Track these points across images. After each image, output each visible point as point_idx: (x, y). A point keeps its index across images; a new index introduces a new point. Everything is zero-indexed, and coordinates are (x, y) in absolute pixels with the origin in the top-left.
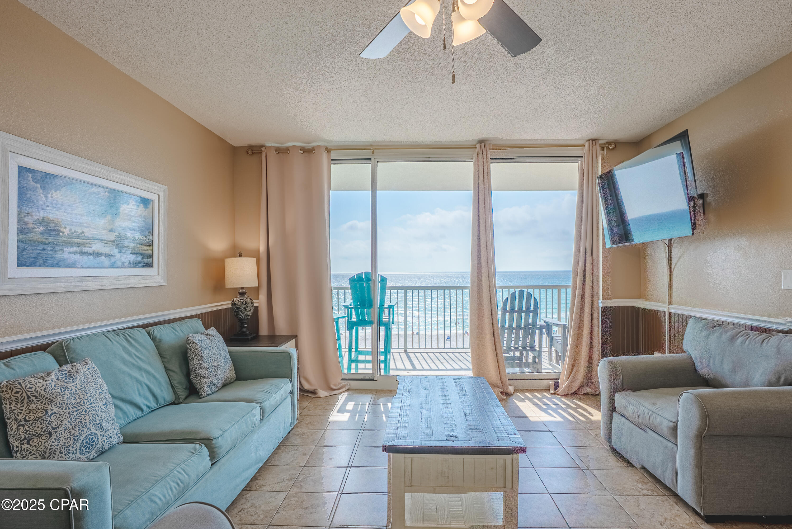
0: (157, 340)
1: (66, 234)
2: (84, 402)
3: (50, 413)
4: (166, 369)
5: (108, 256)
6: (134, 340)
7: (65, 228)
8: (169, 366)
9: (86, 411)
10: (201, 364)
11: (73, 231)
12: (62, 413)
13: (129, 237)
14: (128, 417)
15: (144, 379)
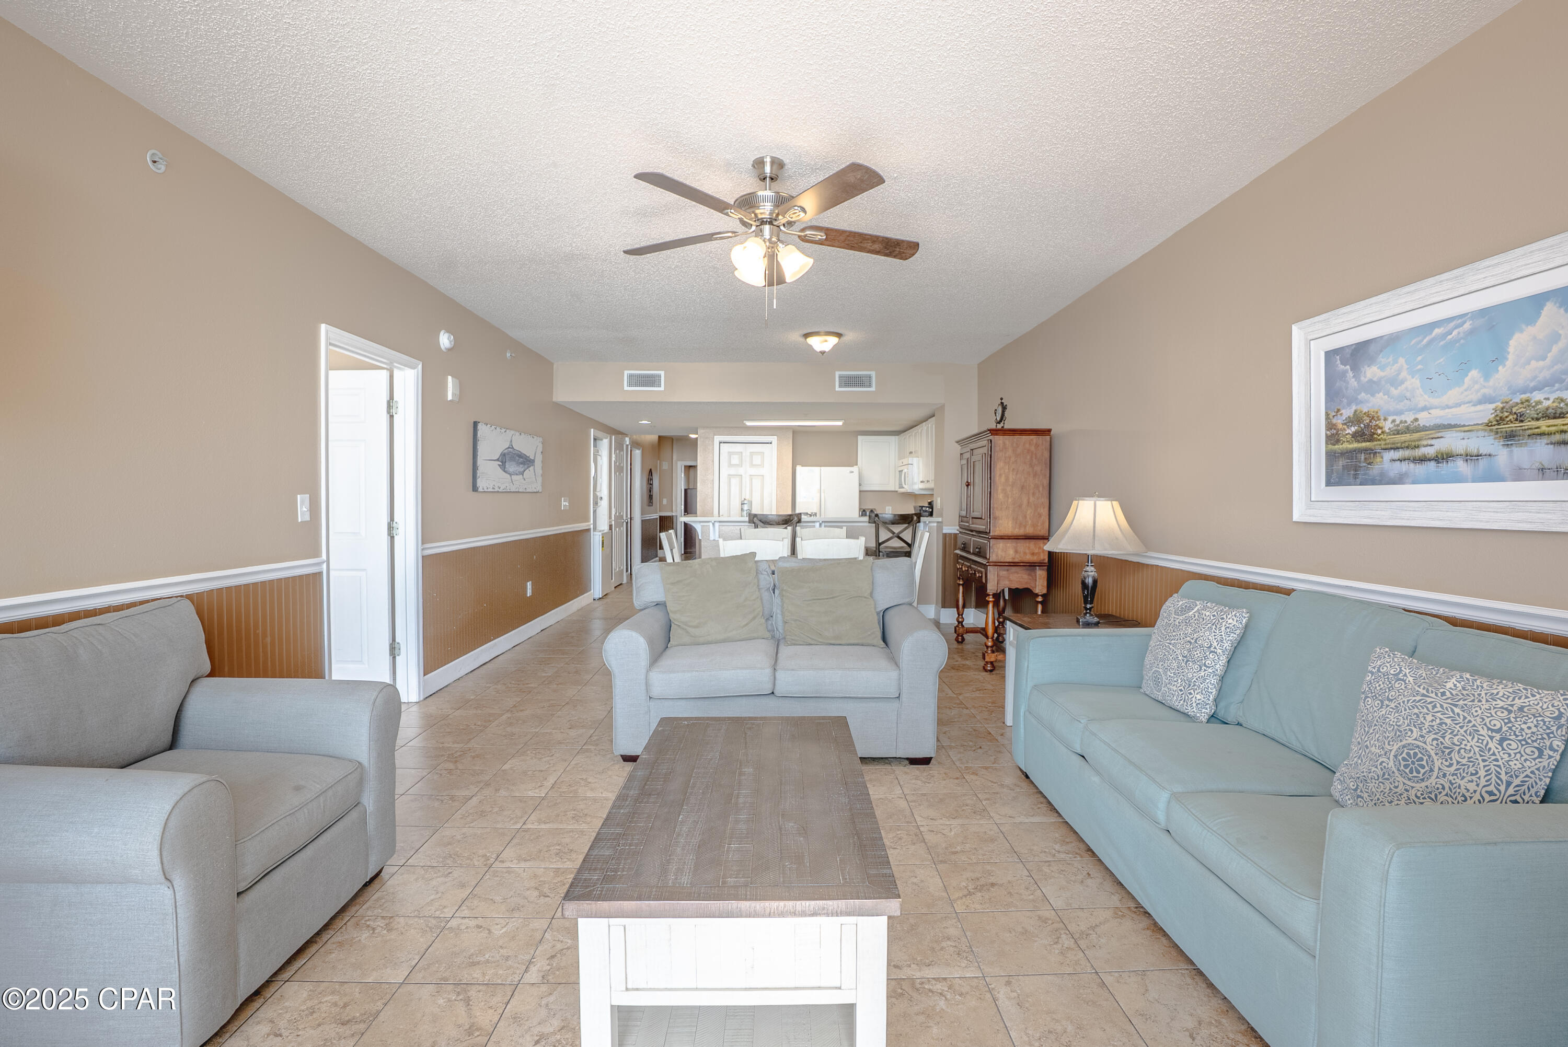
1: (1386, 429)
5: (1473, 457)
7: (1385, 419)
11: (1398, 422)
13: (1539, 403)
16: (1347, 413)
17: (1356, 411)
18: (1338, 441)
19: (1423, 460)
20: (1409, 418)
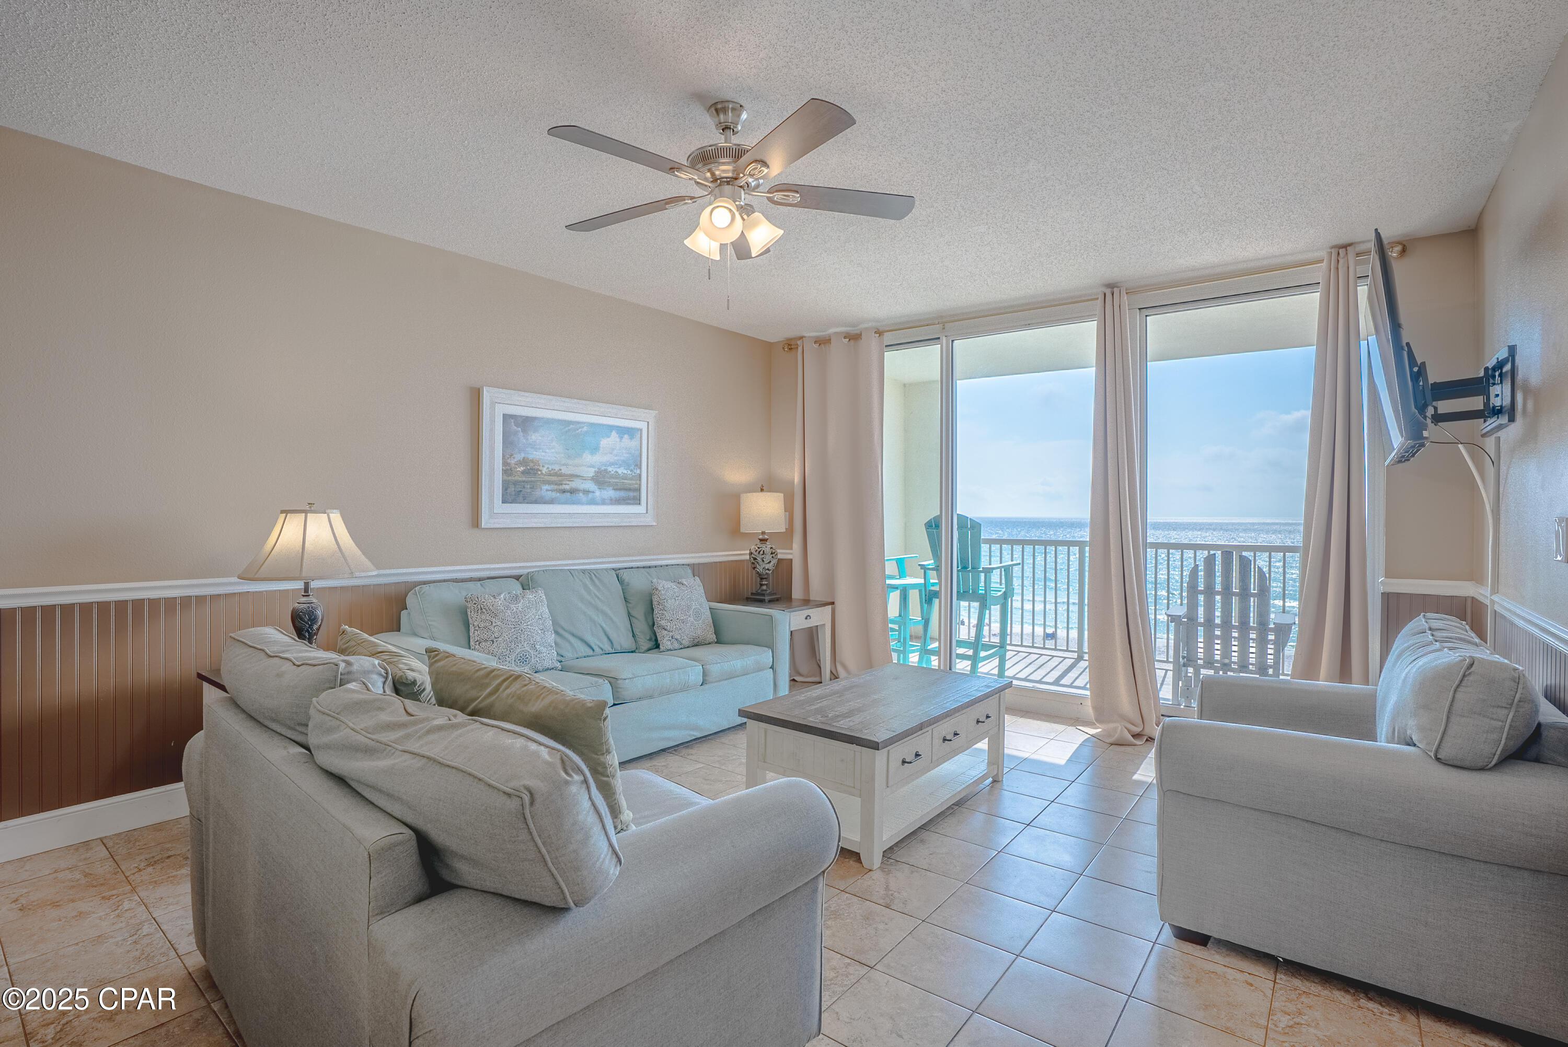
0: (625, 584)
1: (544, 472)
2: (521, 623)
3: (494, 624)
4: (630, 615)
5: (586, 492)
6: (599, 579)
7: (543, 466)
8: (633, 613)
9: (522, 630)
10: (663, 614)
11: (550, 469)
12: (503, 627)
13: (610, 472)
14: (577, 653)
15: (600, 619)
16: (519, 457)
17: (524, 458)
18: (510, 475)
19: (564, 491)
20: (557, 468)
